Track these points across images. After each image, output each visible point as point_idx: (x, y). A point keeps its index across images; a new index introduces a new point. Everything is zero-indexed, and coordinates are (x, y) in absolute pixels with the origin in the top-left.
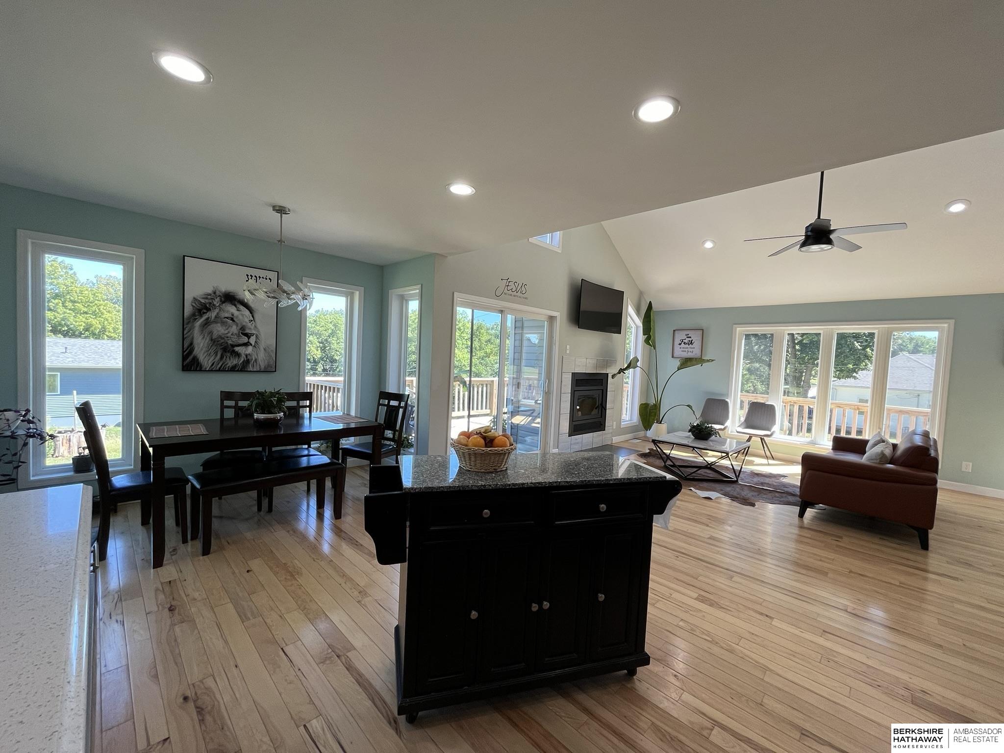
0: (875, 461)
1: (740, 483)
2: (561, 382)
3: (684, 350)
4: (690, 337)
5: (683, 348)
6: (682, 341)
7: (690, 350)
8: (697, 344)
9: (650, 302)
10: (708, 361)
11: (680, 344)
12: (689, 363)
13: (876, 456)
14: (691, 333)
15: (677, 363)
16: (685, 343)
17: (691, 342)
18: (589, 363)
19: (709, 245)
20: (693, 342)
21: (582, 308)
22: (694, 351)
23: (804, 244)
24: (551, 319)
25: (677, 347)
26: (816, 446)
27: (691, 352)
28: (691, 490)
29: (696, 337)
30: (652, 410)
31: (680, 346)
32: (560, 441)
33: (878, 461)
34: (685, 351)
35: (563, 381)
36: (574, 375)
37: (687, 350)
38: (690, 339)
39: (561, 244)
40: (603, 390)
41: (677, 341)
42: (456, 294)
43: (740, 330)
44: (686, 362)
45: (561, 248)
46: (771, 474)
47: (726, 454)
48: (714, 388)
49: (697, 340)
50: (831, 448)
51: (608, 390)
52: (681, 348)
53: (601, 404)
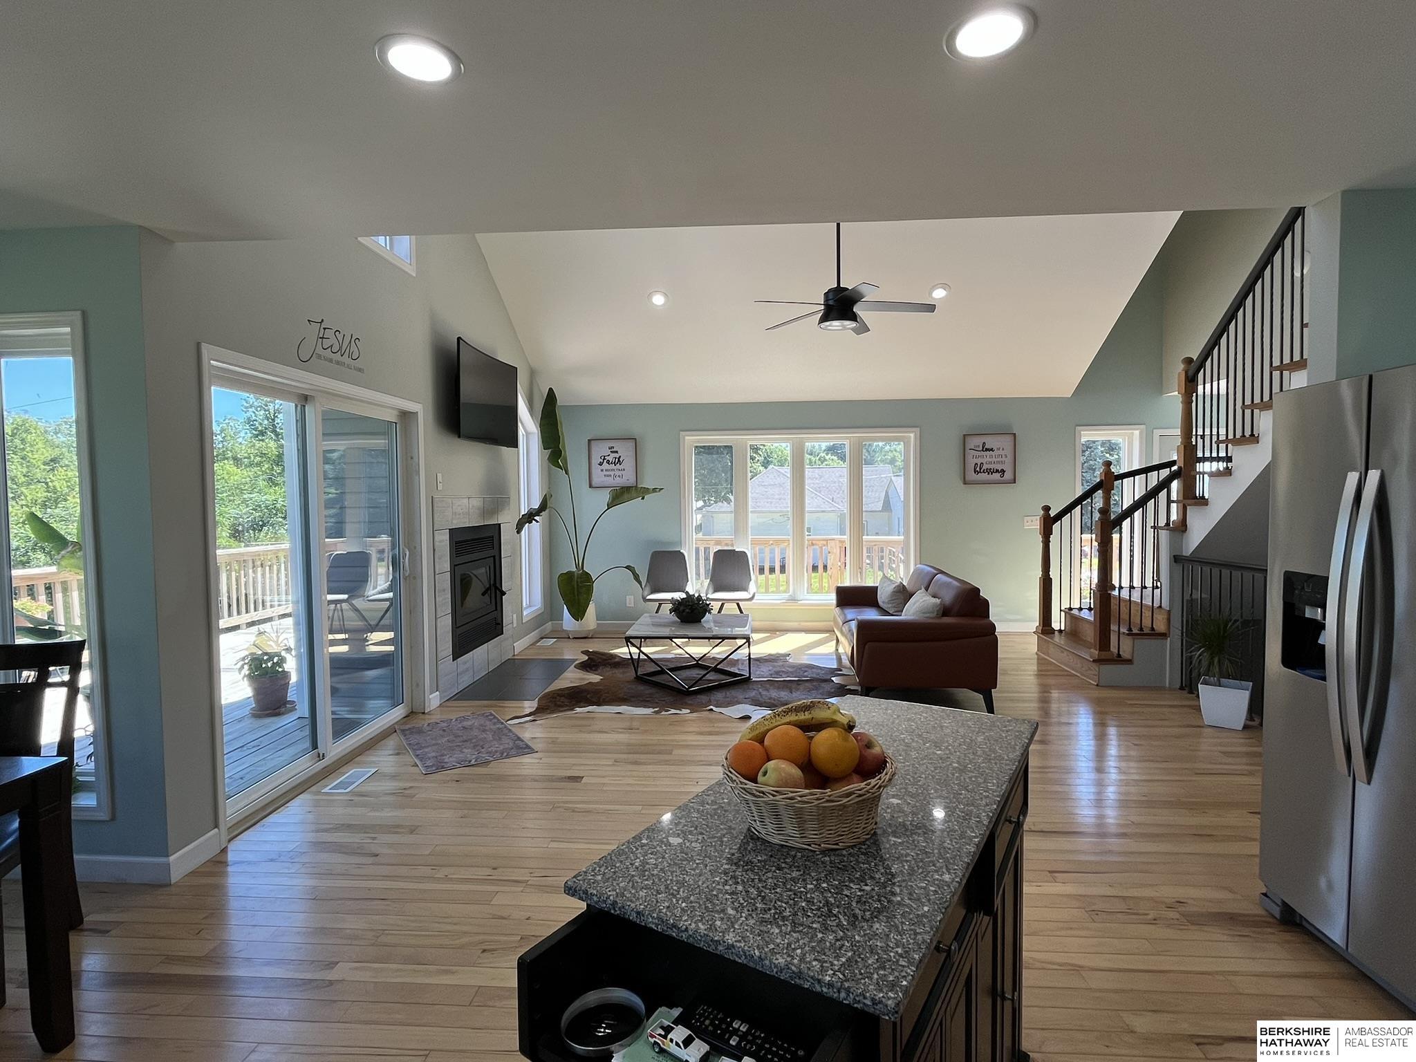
0: (932, 615)
1: (754, 679)
2: (434, 550)
3: (608, 473)
4: (617, 452)
5: (606, 470)
6: (604, 459)
7: (617, 473)
8: (628, 464)
9: (551, 390)
10: (654, 490)
11: (601, 464)
12: (626, 496)
13: (933, 608)
14: (617, 446)
15: (605, 496)
16: (608, 462)
17: (619, 460)
18: (473, 506)
19: (658, 300)
20: (621, 460)
21: (464, 398)
22: (626, 476)
23: (825, 318)
24: (406, 416)
25: (596, 470)
26: (799, 602)
27: (619, 476)
28: (712, 710)
29: (625, 450)
30: (582, 582)
31: (602, 467)
32: (439, 674)
33: (935, 614)
34: (611, 476)
35: (436, 550)
36: (452, 532)
37: (612, 473)
38: (617, 455)
39: (414, 260)
40: (494, 557)
41: (596, 460)
42: (205, 348)
43: (691, 440)
44: (621, 495)
45: (414, 263)
46: (770, 655)
47: (745, 641)
48: (662, 534)
49: (627, 456)
50: (834, 602)
51: (502, 556)
52: (602, 470)
53: (493, 585)
